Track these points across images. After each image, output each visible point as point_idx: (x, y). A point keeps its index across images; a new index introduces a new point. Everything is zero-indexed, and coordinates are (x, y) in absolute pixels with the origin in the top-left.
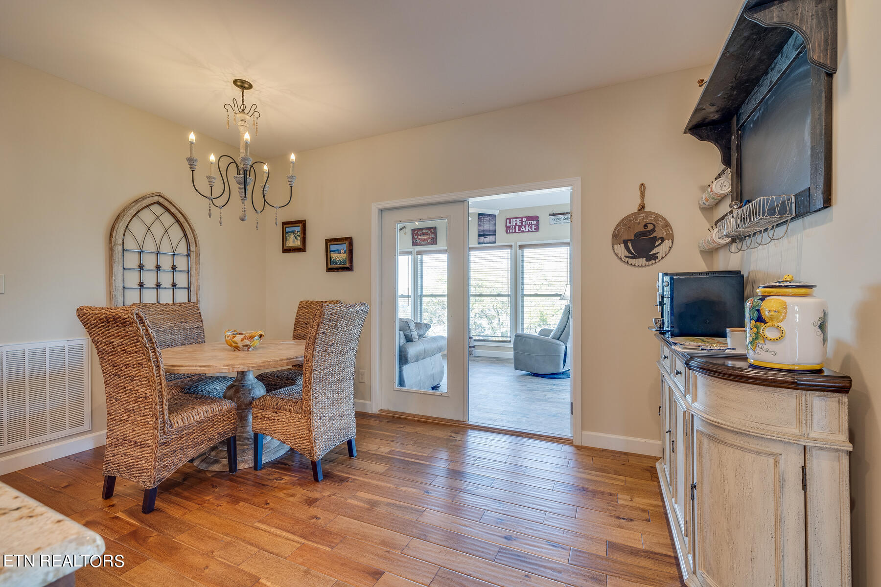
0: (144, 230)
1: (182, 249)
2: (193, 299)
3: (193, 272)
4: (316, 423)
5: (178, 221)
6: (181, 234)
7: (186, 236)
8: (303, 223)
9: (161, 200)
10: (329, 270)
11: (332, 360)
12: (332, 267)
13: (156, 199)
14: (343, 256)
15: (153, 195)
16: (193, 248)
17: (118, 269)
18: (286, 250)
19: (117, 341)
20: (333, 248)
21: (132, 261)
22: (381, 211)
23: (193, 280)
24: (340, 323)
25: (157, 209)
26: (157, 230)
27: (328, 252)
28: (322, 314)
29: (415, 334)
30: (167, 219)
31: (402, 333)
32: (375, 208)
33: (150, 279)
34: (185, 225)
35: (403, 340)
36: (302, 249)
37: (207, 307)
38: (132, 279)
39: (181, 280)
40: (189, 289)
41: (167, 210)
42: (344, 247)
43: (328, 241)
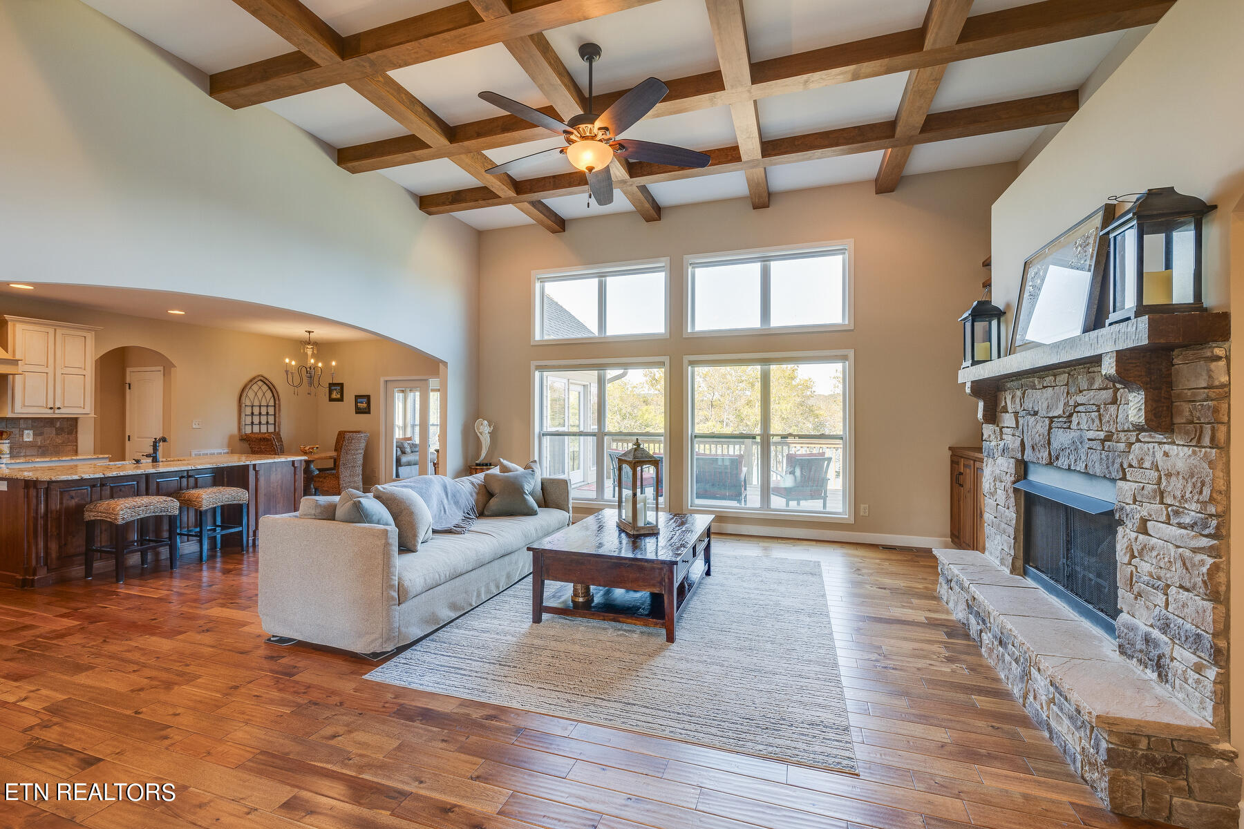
0: (254, 394)
1: (272, 403)
2: (277, 430)
3: (277, 415)
4: (341, 482)
5: (270, 388)
6: (271, 395)
7: (273, 396)
8: (341, 385)
9: (262, 379)
10: (357, 413)
11: (349, 457)
12: (359, 411)
13: (260, 378)
14: (365, 405)
15: (259, 376)
16: (277, 402)
17: (243, 415)
18: (331, 400)
19: (263, 447)
20: (359, 400)
21: (248, 411)
22: (386, 382)
23: (277, 419)
24: (353, 441)
25: (260, 383)
26: (260, 394)
27: (356, 403)
28: (344, 437)
29: (408, 450)
30: (265, 388)
31: (398, 449)
32: (382, 380)
33: (256, 420)
34: (274, 390)
35: (399, 453)
36: (341, 399)
37: (284, 435)
38: (249, 420)
39: (271, 420)
40: (275, 424)
41: (265, 383)
42: (365, 400)
43: (356, 396)
